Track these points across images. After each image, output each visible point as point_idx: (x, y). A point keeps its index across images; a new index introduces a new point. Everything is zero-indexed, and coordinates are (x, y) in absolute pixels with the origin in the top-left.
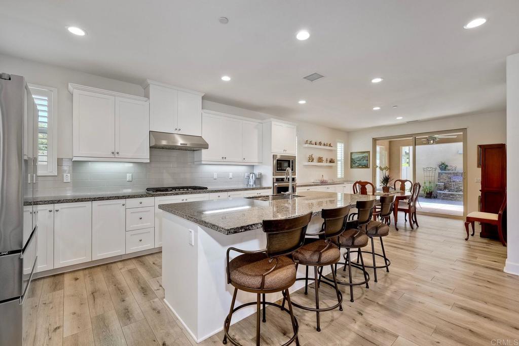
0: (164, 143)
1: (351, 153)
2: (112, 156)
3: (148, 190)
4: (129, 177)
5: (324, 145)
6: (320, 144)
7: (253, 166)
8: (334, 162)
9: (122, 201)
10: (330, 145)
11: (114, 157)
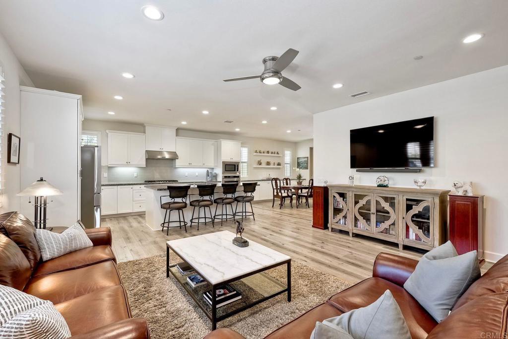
0: (159, 157)
1: (298, 158)
2: (127, 164)
3: (145, 181)
4: (135, 175)
5: (272, 153)
6: (268, 152)
7: (213, 168)
8: (280, 165)
9: (132, 186)
10: (278, 153)
11: (128, 164)
